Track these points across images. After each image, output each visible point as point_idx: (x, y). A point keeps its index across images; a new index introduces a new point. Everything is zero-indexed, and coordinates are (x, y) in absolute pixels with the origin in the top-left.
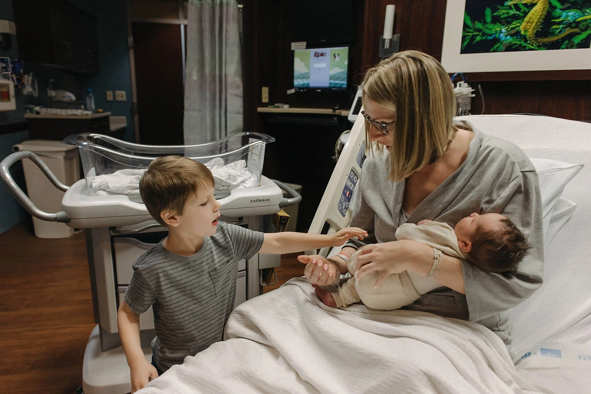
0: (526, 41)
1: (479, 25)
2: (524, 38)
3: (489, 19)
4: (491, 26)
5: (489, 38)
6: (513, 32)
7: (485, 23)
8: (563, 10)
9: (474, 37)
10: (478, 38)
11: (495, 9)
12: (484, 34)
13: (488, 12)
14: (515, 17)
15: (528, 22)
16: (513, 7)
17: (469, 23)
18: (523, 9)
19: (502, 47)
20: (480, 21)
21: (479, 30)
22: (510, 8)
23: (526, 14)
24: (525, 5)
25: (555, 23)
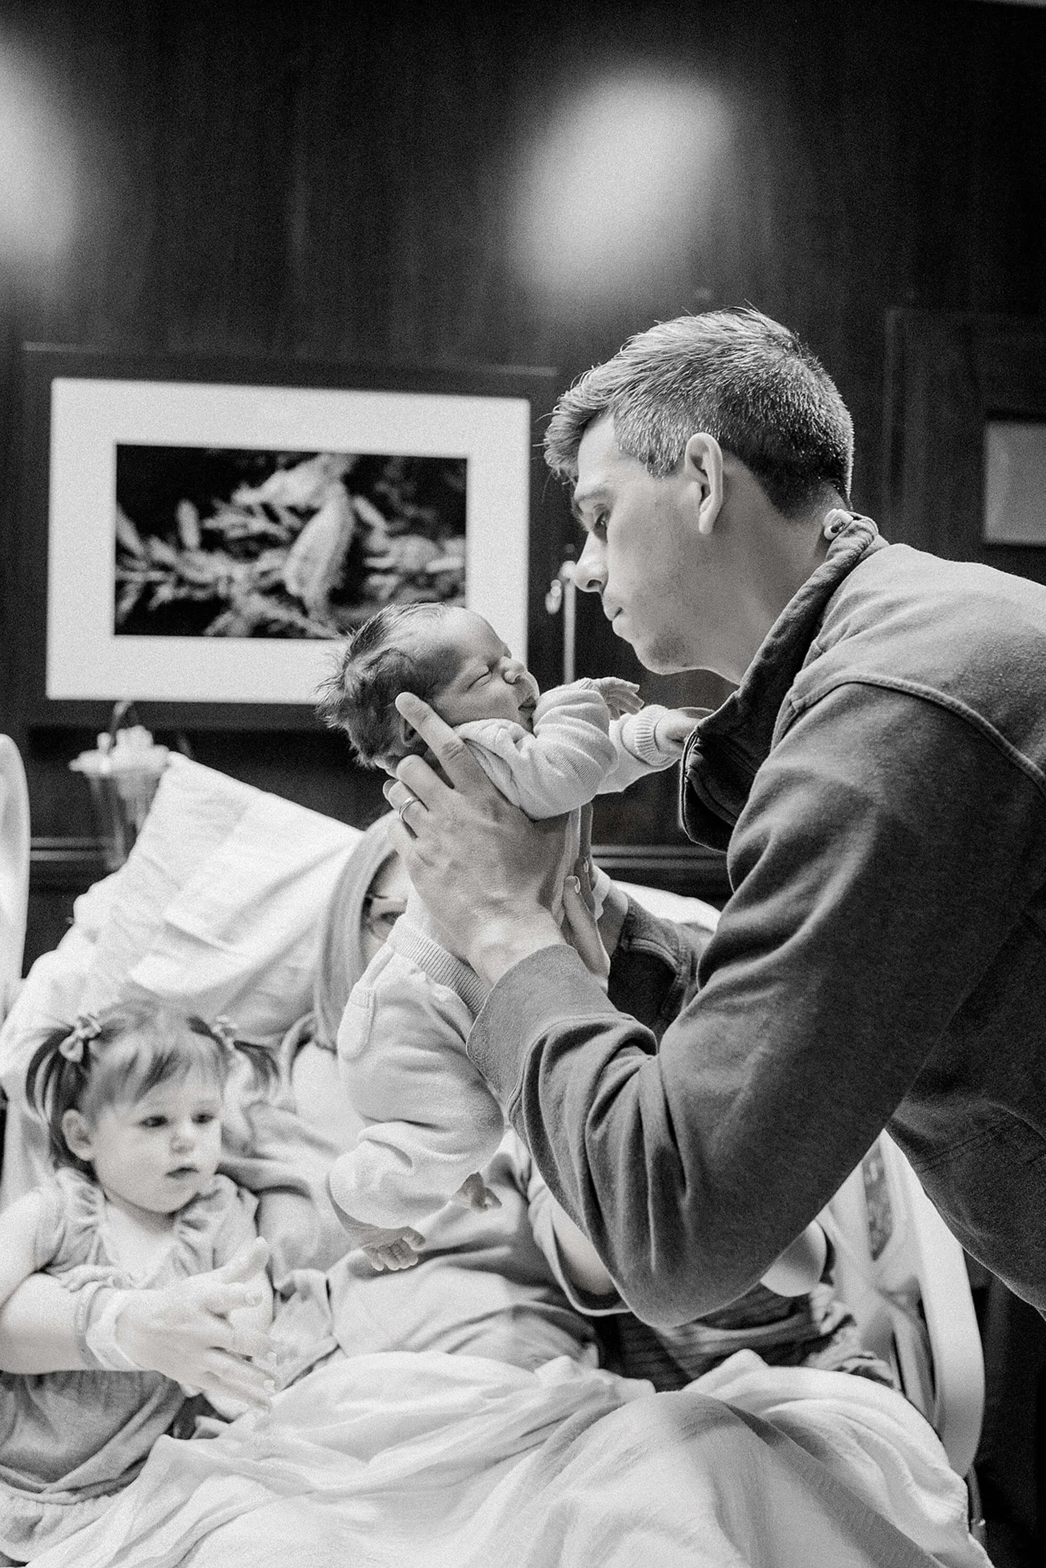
0: (305, 612)
1: (162, 552)
2: (298, 603)
3: (191, 535)
4: (201, 558)
5: (200, 595)
6: (266, 583)
7: (180, 546)
8: (392, 535)
9: (149, 589)
10: (165, 593)
11: (205, 511)
12: (181, 581)
13: (187, 515)
14: (266, 541)
15: (305, 559)
16: (258, 510)
17: (131, 540)
18: (289, 520)
19: (240, 626)
20: (164, 539)
21: (164, 567)
22: (249, 511)
23: (295, 534)
24: (292, 510)
25: (375, 571)
